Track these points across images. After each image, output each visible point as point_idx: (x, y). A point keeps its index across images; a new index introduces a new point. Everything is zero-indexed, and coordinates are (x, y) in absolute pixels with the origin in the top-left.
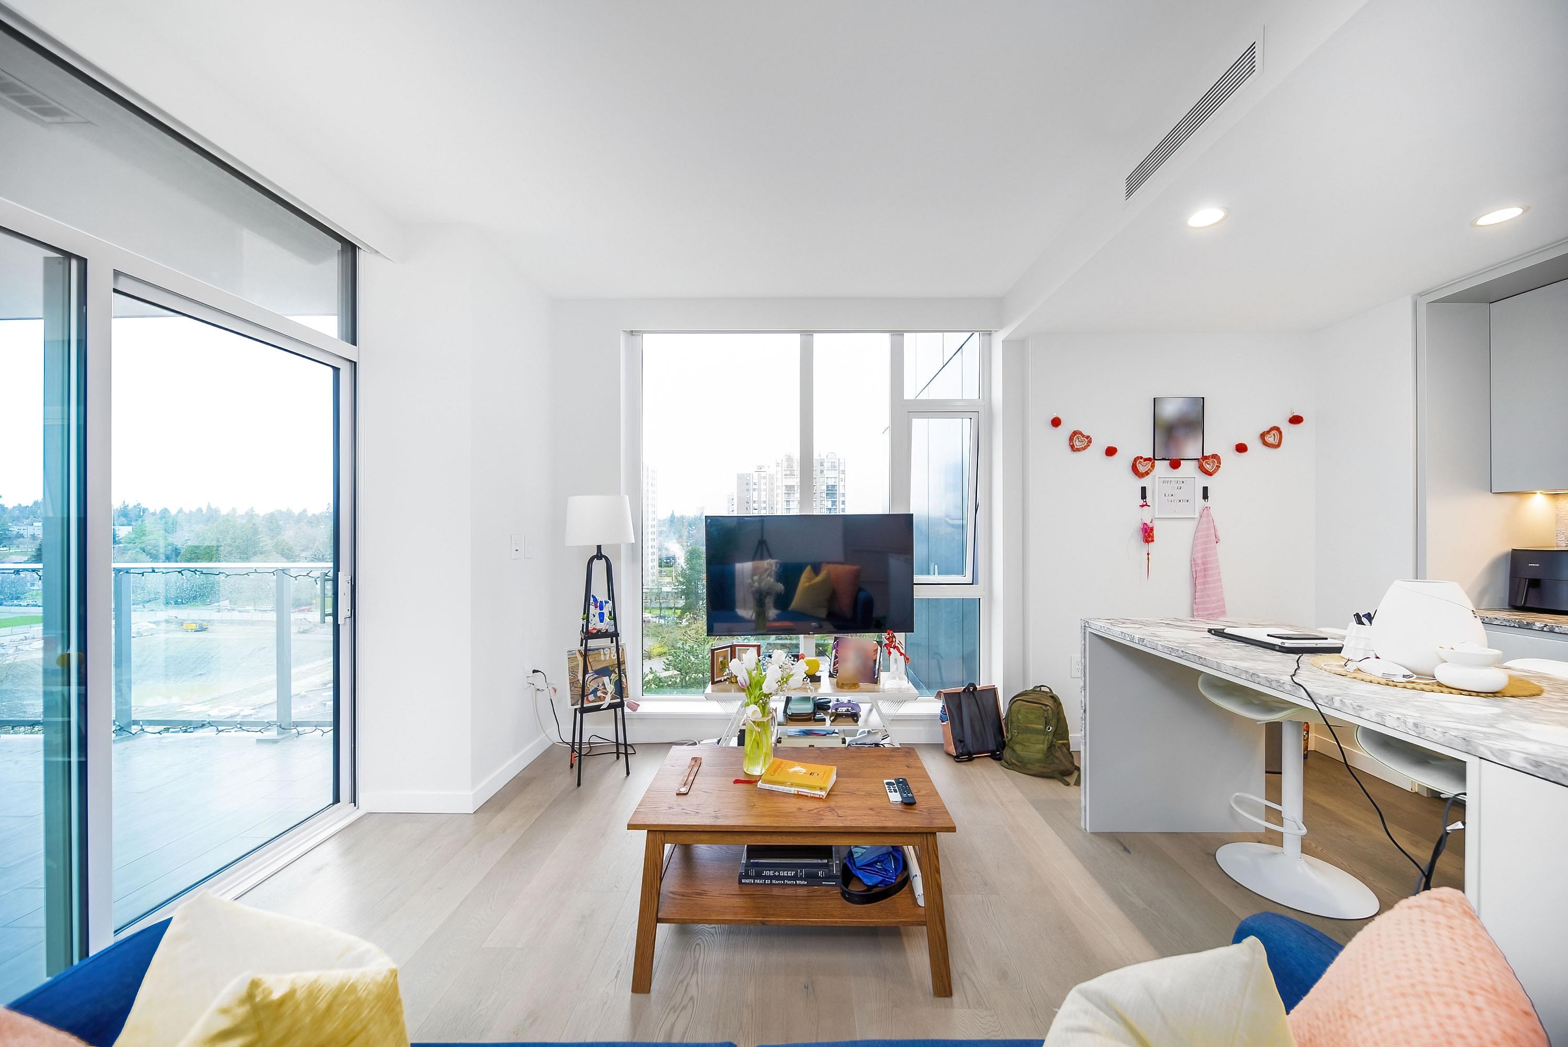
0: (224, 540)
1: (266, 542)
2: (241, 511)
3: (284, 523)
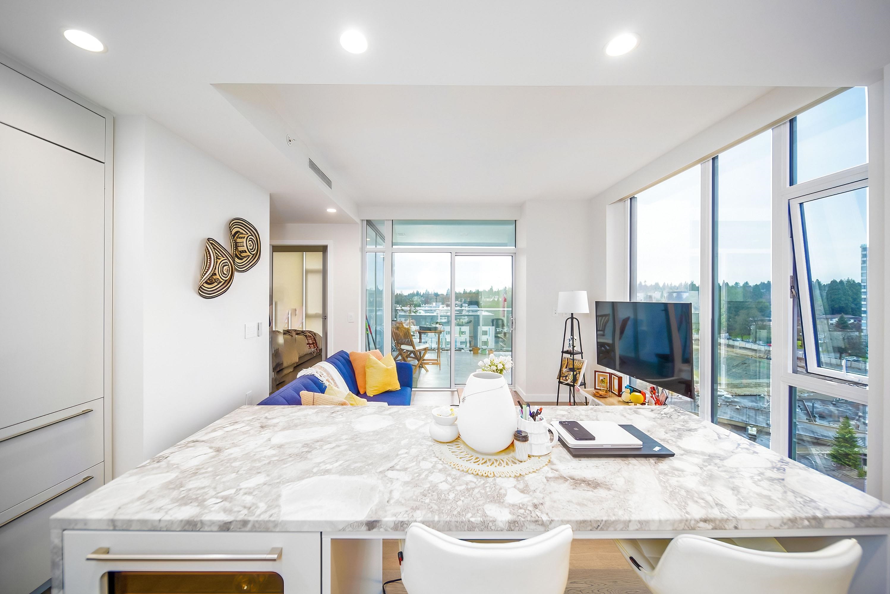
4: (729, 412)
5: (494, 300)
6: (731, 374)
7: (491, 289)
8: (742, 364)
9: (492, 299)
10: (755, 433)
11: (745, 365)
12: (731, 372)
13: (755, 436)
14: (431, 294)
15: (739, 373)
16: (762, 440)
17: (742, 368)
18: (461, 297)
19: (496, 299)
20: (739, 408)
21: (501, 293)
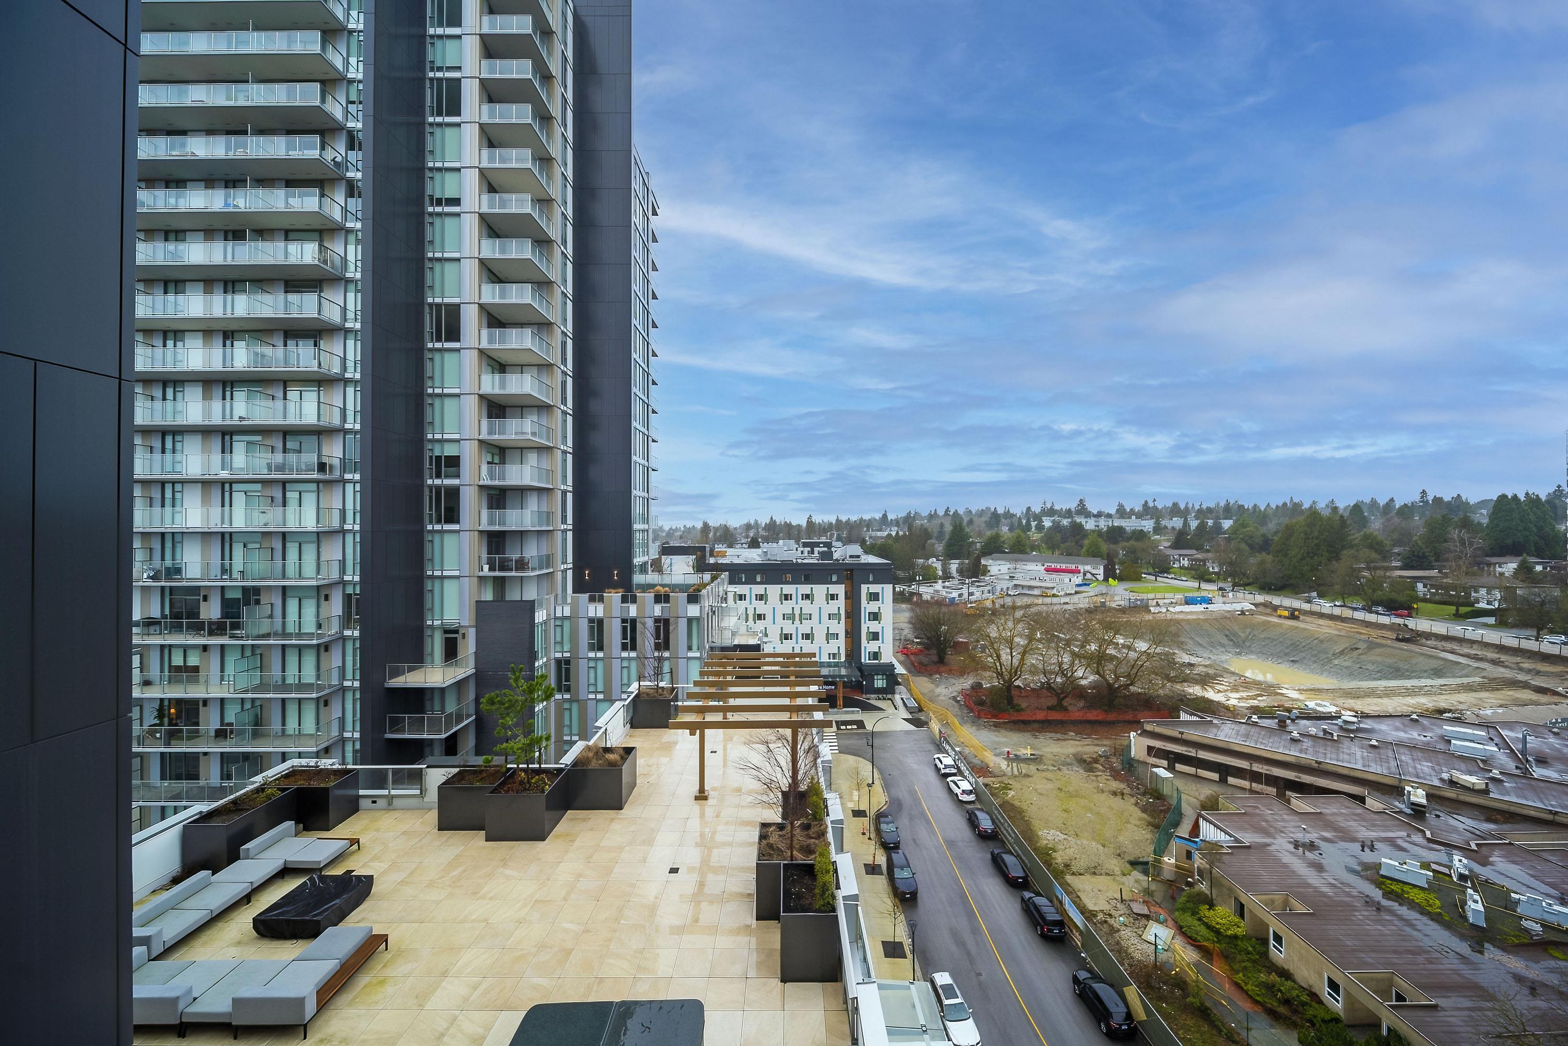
1: (1354, 535)
2: (1323, 502)
3: (1369, 516)
4: (1359, 754)
5: (889, 535)
6: (1333, 670)
7: (885, 516)
8: (1352, 649)
9: (886, 533)
10: (1424, 801)
11: (1356, 653)
12: (1331, 666)
13: (1424, 806)
14: (780, 525)
15: (1346, 667)
16: (1438, 816)
17: (1352, 658)
18: (831, 530)
19: (894, 534)
20: (1377, 744)
21: (904, 523)
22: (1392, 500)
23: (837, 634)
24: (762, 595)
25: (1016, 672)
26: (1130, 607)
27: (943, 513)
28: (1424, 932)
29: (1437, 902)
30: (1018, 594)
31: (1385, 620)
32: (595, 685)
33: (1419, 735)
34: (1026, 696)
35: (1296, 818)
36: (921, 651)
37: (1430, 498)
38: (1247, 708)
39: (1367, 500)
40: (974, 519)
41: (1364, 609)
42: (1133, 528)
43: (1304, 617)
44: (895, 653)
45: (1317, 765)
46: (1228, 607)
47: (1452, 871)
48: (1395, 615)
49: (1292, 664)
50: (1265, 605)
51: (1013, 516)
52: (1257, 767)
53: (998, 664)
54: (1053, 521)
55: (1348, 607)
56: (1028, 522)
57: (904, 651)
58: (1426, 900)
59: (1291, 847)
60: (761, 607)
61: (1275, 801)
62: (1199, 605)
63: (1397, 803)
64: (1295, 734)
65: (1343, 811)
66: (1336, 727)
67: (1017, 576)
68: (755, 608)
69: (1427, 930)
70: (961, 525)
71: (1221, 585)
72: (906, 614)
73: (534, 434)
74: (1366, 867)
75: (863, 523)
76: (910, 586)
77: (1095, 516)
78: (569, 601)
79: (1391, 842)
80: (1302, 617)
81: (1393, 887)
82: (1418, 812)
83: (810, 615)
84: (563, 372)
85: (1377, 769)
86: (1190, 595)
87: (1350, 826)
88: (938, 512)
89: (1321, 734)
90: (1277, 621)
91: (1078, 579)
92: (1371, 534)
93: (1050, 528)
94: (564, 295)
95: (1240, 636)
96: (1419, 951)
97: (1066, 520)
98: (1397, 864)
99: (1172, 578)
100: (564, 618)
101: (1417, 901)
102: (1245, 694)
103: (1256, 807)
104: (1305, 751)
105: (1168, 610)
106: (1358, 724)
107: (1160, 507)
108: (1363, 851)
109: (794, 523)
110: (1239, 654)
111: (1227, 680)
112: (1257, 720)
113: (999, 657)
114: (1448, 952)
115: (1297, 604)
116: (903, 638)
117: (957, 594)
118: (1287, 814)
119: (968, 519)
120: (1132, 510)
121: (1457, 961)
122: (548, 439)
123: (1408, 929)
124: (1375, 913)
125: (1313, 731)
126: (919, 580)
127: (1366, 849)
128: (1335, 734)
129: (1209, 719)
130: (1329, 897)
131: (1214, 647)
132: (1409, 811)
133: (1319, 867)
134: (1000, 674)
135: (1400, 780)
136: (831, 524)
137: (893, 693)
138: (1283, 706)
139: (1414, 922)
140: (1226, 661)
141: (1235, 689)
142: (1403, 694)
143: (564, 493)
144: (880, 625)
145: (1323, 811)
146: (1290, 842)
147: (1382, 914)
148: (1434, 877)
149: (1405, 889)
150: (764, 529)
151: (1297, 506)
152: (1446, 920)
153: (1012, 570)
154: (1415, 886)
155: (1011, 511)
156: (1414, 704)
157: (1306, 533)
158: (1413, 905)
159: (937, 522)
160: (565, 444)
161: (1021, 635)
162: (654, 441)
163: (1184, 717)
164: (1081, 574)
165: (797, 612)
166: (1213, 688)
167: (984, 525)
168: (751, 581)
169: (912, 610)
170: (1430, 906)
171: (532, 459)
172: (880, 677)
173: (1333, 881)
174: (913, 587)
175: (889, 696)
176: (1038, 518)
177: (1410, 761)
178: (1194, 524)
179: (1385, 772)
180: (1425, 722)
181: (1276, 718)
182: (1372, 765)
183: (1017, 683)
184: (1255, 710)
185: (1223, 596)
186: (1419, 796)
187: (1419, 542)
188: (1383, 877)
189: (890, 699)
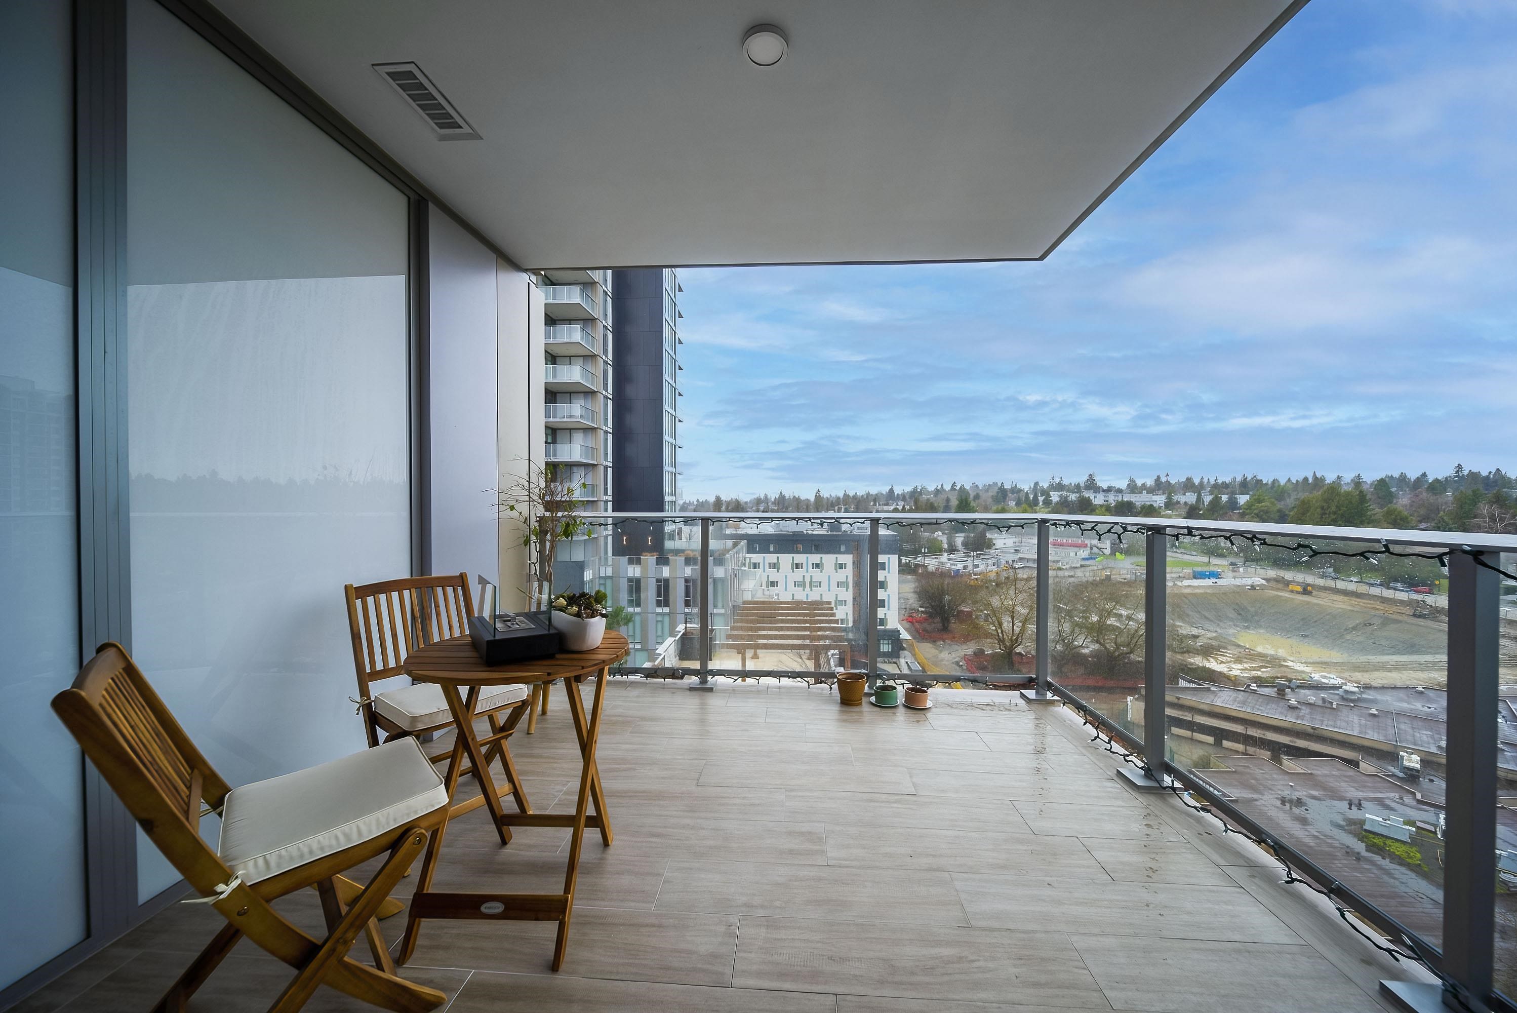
0: (1329, 507)
1: (1376, 510)
2: (1348, 477)
3: (1396, 491)
4: (1357, 722)
6: (1344, 645)
7: (891, 491)
8: (1366, 625)
9: (892, 508)
10: (1418, 766)
11: (1370, 628)
12: (1343, 641)
13: (1418, 771)
14: (789, 498)
15: (1358, 643)
16: (1431, 781)
17: (1365, 633)
18: (839, 504)
20: (1377, 712)
21: (911, 497)
22: (1424, 475)
23: (845, 601)
24: (775, 564)
25: (1017, 639)
26: (1136, 580)
27: (949, 488)
28: (1401, 880)
29: (1418, 855)
30: (1023, 567)
31: (1403, 596)
32: (634, 636)
33: (1423, 706)
34: (1027, 663)
35: (1286, 777)
36: (925, 619)
37: (1466, 473)
38: (1250, 679)
39: (1396, 475)
40: (981, 494)
41: (1381, 585)
42: (1143, 503)
43: (1317, 593)
44: (901, 621)
45: (1312, 731)
46: (1238, 582)
47: (1438, 830)
48: (1415, 591)
49: (1302, 638)
50: (1277, 580)
51: (1020, 490)
52: (1252, 732)
53: (999, 631)
54: (1061, 496)
55: (1365, 583)
56: (1036, 497)
57: (910, 619)
58: (1407, 852)
59: (1278, 803)
60: (774, 575)
61: (1266, 762)
62: (1207, 580)
63: (1392, 769)
64: (1293, 702)
65: (1334, 773)
66: (1337, 697)
67: (1022, 549)
68: (768, 576)
69: (1404, 878)
70: (966, 500)
71: (1233, 560)
72: (911, 585)
73: (582, 417)
74: (1351, 822)
75: (870, 498)
76: (915, 558)
77: (1104, 491)
78: (610, 563)
79: (1381, 802)
80: (1315, 593)
81: (1375, 841)
82: (1412, 776)
83: (820, 582)
84: (605, 361)
85: (1374, 736)
86: (1199, 569)
87: (1340, 787)
88: (945, 487)
89: (1320, 703)
90: (1288, 596)
91: (1084, 553)
92: (1395, 510)
93: (1057, 503)
94: (605, 293)
95: (1249, 611)
96: (1395, 896)
97: (1074, 495)
98: (1381, 820)
99: (1181, 553)
100: (606, 578)
101: (1397, 853)
102: (1247, 666)
103: (1248, 767)
104: (1302, 718)
105: (1175, 585)
106: (1361, 694)
107: (1173, 482)
108: (1350, 809)
109: (802, 498)
110: (1247, 628)
111: (1231, 652)
112: (1256, 688)
113: (1000, 624)
114: (1422, 898)
115: (1310, 579)
116: (908, 606)
117: (962, 566)
118: (1276, 774)
119: (975, 493)
120: (1143, 485)
121: (1430, 906)
122: (593, 421)
123: (1386, 878)
124: (1355, 862)
125: (1312, 699)
126: (925, 553)
127: (1353, 807)
128: (1335, 703)
129: (1206, 686)
130: (1311, 847)
131: (1221, 621)
132: (1401, 775)
133: (1304, 821)
134: (1001, 641)
135: (1396, 746)
136: (839, 498)
137: (898, 657)
138: (1286, 677)
139: (1393, 871)
140: (1234, 635)
141: (1238, 660)
142: (1414, 669)
143: (606, 468)
144: (886, 593)
145: (1313, 772)
146: (1277, 798)
147: (1361, 863)
148: (1416, 832)
149: (1387, 842)
150: (774, 503)
151: (1318, 482)
152: (1425, 871)
153: (1017, 544)
154: (1397, 840)
155: (1019, 486)
156: (1424, 678)
157: (1322, 508)
158: (1394, 856)
159: (944, 496)
160: (606, 425)
161: (1022, 604)
162: (680, 421)
163: (1182, 683)
164: (1089, 549)
165: (808, 580)
166: (1216, 659)
167: (990, 500)
168: (765, 550)
169: (918, 580)
170: (1411, 858)
171: (579, 438)
172: (886, 642)
173: (1316, 834)
174: (919, 559)
175: (894, 660)
176: (1045, 493)
177: (1410, 731)
178: (1207, 499)
179: (1382, 739)
180: (1431, 694)
181: (1275, 687)
182: (1369, 732)
183: (1019, 650)
184: (1257, 680)
185: (1234, 571)
186: (1413, 761)
187: (1445, 518)
188: (1366, 831)
189: (894, 663)
